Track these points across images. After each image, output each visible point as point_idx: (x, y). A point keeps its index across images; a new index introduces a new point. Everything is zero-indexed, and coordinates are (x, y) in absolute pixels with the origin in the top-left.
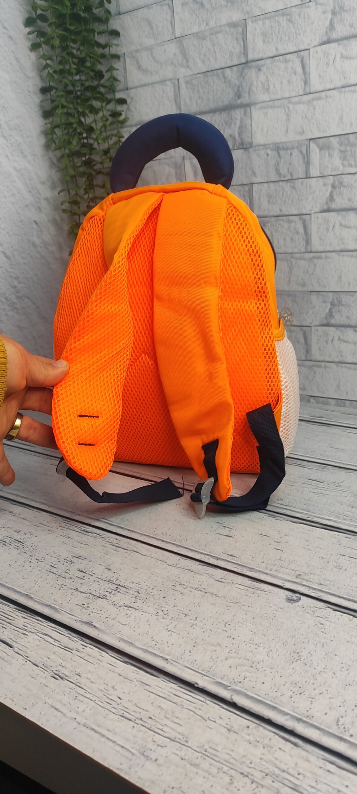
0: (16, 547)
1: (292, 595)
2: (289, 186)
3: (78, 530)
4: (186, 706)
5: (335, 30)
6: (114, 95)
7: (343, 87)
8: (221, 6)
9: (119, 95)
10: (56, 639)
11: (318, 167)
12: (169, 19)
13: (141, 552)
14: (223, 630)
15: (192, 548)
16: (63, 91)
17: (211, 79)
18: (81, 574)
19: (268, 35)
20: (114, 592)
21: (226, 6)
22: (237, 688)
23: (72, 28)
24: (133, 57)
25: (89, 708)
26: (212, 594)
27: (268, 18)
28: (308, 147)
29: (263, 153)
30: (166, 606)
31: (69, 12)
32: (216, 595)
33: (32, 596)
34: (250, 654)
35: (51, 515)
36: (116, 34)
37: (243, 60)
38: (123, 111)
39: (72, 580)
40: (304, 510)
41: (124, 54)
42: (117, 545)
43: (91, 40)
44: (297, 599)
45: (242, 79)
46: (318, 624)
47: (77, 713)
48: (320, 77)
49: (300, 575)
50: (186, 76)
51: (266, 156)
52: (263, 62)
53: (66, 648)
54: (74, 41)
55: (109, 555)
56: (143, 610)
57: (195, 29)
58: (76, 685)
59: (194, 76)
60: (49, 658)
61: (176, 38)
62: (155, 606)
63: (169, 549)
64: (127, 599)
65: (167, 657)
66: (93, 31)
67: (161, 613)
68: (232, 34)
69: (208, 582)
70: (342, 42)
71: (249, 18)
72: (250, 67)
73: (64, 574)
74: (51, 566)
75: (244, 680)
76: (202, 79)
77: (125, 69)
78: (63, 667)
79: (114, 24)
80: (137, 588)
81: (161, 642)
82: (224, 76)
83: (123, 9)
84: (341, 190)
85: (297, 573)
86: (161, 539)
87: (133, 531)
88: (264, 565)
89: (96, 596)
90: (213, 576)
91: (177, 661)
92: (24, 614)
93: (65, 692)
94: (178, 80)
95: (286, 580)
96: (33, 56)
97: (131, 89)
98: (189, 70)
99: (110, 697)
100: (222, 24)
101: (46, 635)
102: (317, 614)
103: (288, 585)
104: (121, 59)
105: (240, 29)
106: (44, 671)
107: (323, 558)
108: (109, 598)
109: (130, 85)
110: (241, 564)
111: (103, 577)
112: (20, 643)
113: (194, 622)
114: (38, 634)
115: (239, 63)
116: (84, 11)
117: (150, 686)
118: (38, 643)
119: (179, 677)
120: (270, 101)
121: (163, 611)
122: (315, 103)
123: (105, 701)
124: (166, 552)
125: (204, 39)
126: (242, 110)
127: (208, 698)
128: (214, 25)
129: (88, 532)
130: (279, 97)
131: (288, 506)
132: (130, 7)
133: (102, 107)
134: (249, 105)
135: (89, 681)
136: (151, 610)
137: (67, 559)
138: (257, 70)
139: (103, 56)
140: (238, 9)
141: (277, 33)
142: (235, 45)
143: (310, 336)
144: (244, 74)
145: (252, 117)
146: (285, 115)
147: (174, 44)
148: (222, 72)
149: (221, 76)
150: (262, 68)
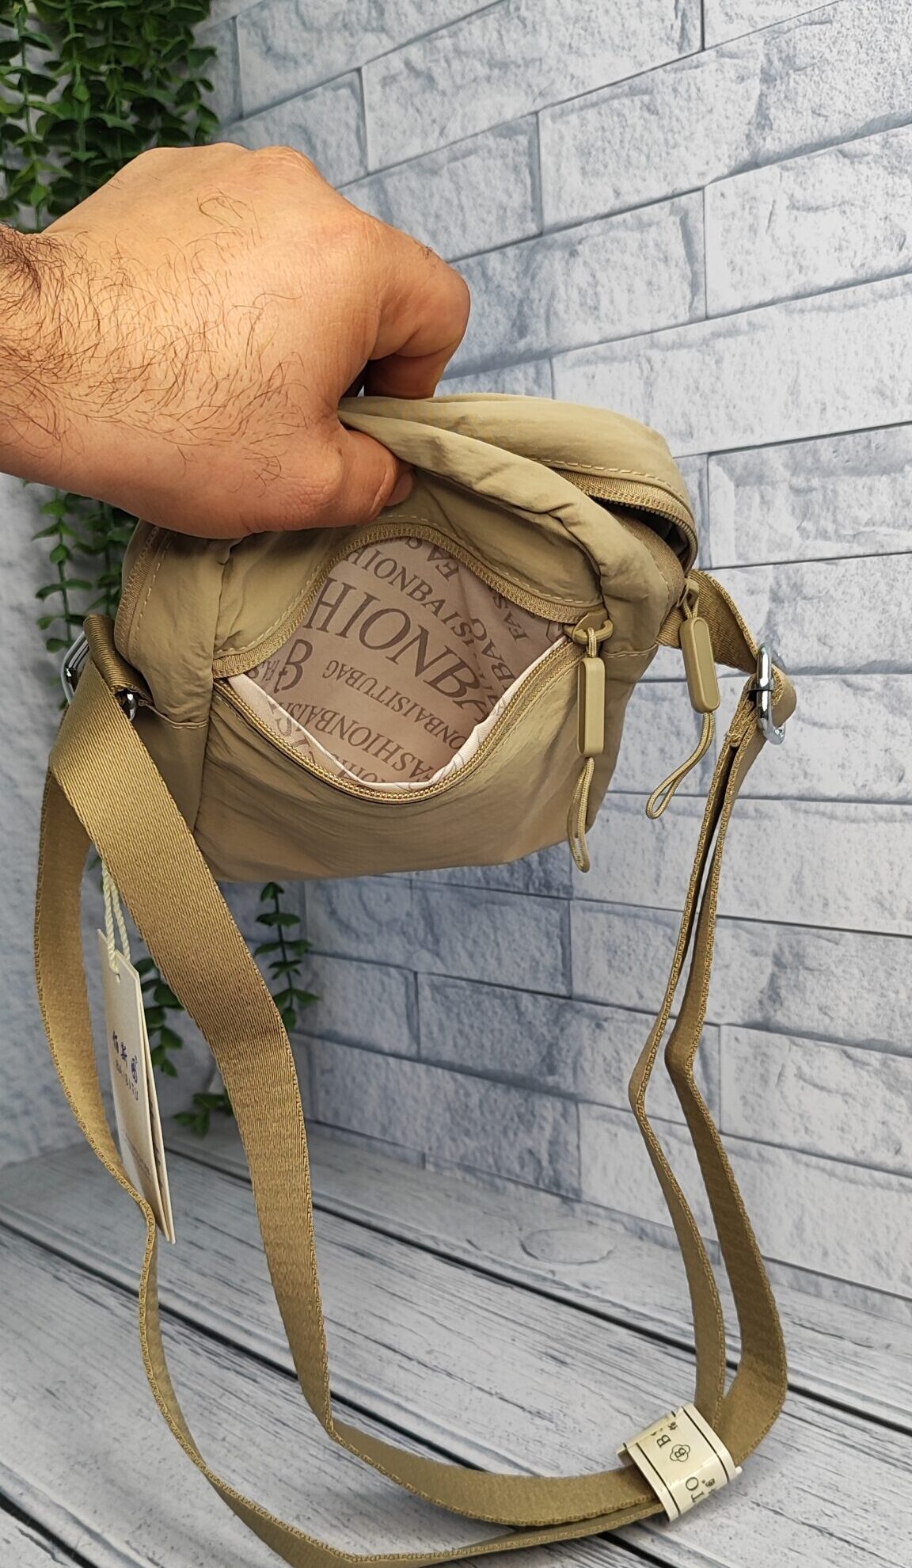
5: (771, 129)
7: (796, 297)
8: (475, 80)
11: (733, 534)
12: (353, 123)
19: (594, 153)
21: (488, 79)
27: (594, 105)
28: (704, 474)
37: (532, 228)
45: (528, 281)
48: (733, 270)
52: (580, 231)
57: (414, 149)
61: (368, 174)
68: (503, 156)
70: (790, 163)
71: (545, 107)
72: (550, 247)
82: (484, 274)
83: (248, 104)
84: (799, 610)
100: (477, 130)
105: (523, 140)
115: (520, 236)
120: (600, 342)
122: (720, 344)
125: (434, 172)
126: (531, 369)
128: (459, 135)
130: (625, 330)
132: (263, 99)
134: (547, 355)
138: (567, 256)
140: (518, 85)
141: (617, 147)
142: (511, 187)
143: (715, 1055)
144: (534, 265)
145: (556, 389)
146: (642, 382)
147: (365, 191)
148: (479, 264)
149: (477, 272)
150: (580, 248)
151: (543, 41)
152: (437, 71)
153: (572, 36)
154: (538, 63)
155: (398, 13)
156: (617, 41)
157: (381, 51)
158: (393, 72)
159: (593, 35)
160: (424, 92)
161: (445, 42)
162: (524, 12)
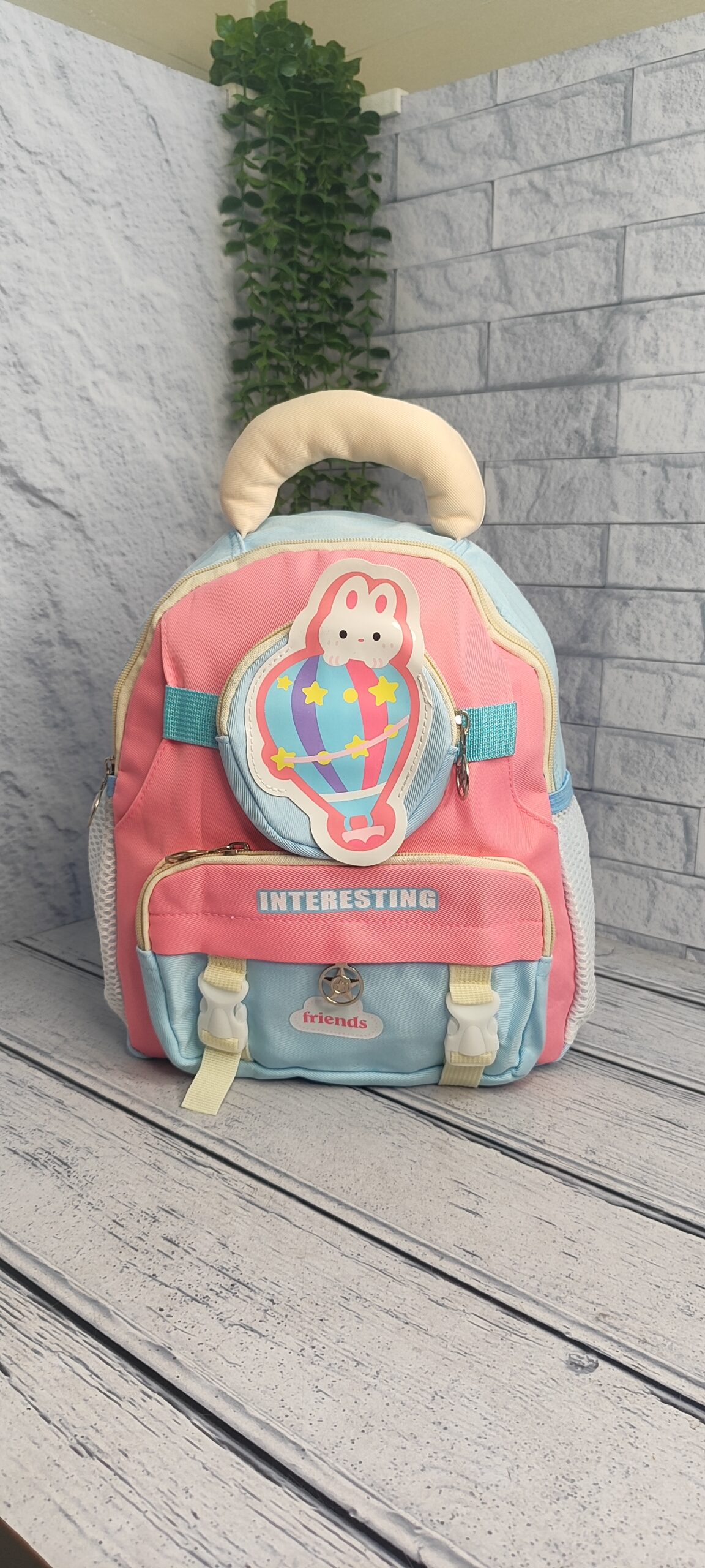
0: (56, 1173)
1: (581, 1355)
2: (680, 534)
3: (179, 1156)
4: (324, 1556)
6: (368, 342)
8: (580, 200)
9: (376, 342)
10: (95, 1372)
12: (484, 215)
13: (293, 1220)
14: (428, 1408)
15: (395, 1227)
16: (274, 328)
17: (549, 328)
18: (167, 1247)
19: (664, 257)
20: (225, 1292)
21: (591, 201)
22: (435, 1535)
23: (305, 219)
24: (411, 278)
25: (131, 1525)
26: (418, 1327)
27: (667, 227)
29: (635, 468)
30: (322, 1339)
31: (303, 192)
32: (426, 1332)
33: (67, 1277)
34: (473, 1467)
35: (135, 1119)
36: (384, 235)
37: (614, 299)
38: (380, 371)
39: (149, 1256)
40: (637, 1180)
41: (395, 271)
42: (249, 1198)
43: (337, 243)
44: (590, 1366)
45: (607, 332)
46: (624, 1425)
47: (106, 1531)
49: (604, 1316)
50: (505, 319)
51: (640, 476)
52: (650, 305)
53: (110, 1394)
54: (306, 244)
55: (231, 1216)
56: (274, 1340)
57: (530, 237)
58: (116, 1474)
59: (519, 320)
60: (74, 1409)
61: (492, 250)
62: (300, 1334)
63: (350, 1222)
64: (248, 1313)
65: (304, 1445)
66: (343, 228)
67: (309, 1351)
68: (598, 251)
69: (414, 1302)
71: (632, 225)
72: (625, 313)
73: (135, 1242)
74: (114, 1221)
75: (451, 1519)
76: (533, 325)
77: (393, 296)
78: (97, 1431)
79: (383, 218)
80: (272, 1292)
81: (298, 1411)
82: (575, 324)
83: (401, 192)
85: (599, 1310)
86: (337, 1198)
87: (286, 1175)
88: (534, 1283)
89: (188, 1296)
90: (426, 1291)
91: (323, 1456)
92: (43, 1312)
93: (91, 1483)
94: (489, 323)
95: (574, 1322)
96: (228, 262)
97: (400, 333)
98: (510, 308)
99: (177, 1510)
100: (580, 232)
101: (78, 1360)
102: (626, 1403)
103: (576, 1334)
104: (389, 279)
105: (613, 243)
106: (60, 1434)
107: (658, 1287)
108: (212, 1304)
109: (400, 325)
110: (488, 1273)
111: (210, 1260)
112: (25, 1368)
113: (372, 1380)
114: (62, 1355)
115: (604, 302)
116: (330, 193)
117: (260, 1500)
118: (59, 1375)
119: (321, 1491)
120: (657, 376)
121: (313, 1347)
123: (165, 1517)
124: (341, 1228)
125: (544, 255)
126: (603, 388)
127: (371, 1546)
128: (565, 233)
129: (198, 1164)
130: (675, 370)
131: (605, 1167)
132: (414, 190)
133: (342, 361)
134: (617, 380)
135: (140, 1468)
136: (291, 1342)
137: (148, 1212)
138: (638, 319)
139: (355, 272)
140: (613, 208)
141: (682, 255)
142: (601, 271)
143: (696, 827)
144: (613, 322)
145: (621, 402)
146: (684, 404)
147: (489, 261)
148: (572, 317)
149: (569, 323)
150: (648, 315)
151: (635, 183)
152: (553, 191)
153: (656, 182)
154: (629, 196)
155: (527, 149)
156: (688, 190)
157: (511, 172)
158: (518, 187)
159: (671, 183)
160: (541, 202)
161: (561, 173)
162: (622, 162)
